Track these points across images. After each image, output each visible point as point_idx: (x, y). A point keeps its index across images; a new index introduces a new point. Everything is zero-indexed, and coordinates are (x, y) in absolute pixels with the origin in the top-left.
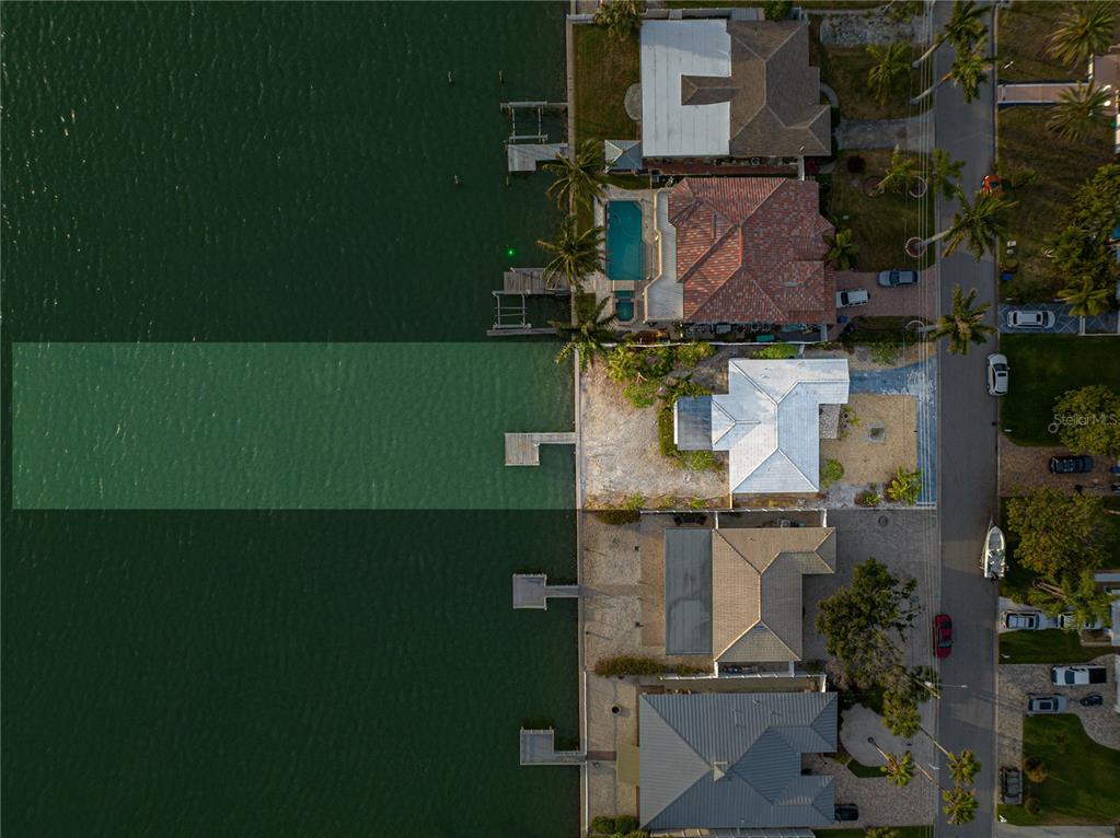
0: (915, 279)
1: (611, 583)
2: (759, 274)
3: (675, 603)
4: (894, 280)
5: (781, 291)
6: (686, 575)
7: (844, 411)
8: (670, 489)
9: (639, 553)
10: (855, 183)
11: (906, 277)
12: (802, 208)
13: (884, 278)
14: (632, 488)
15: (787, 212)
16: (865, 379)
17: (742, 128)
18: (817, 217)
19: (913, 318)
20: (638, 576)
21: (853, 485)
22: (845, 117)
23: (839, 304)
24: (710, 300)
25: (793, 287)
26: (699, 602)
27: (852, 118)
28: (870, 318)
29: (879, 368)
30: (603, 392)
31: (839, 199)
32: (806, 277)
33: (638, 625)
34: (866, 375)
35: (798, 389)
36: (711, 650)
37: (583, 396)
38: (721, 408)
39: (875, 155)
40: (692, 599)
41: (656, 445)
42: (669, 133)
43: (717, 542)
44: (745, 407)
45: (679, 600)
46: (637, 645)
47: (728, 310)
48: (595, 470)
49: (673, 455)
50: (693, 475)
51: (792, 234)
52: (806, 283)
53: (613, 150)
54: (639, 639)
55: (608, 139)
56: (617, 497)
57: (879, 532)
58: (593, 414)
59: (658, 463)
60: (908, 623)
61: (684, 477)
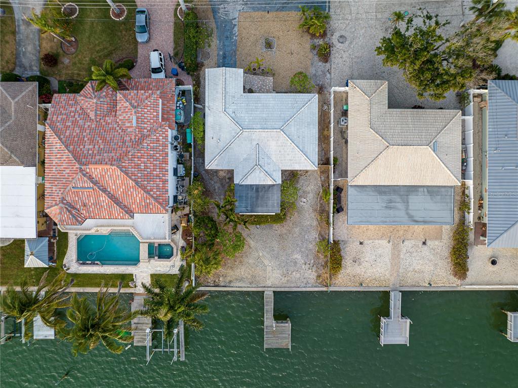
0: (143, 12)
1: (389, 264)
2: (124, 149)
3: (410, 217)
4: (143, 29)
5: (141, 129)
6: (386, 207)
7: (251, 71)
8: (313, 215)
9: (365, 242)
10: (66, 61)
11: (141, 19)
12: (73, 109)
13: (141, 38)
14: (311, 246)
15: (75, 123)
16: (224, 54)
17: (13, 156)
18: (81, 96)
19: (176, 15)
20: (384, 242)
21: (312, 64)
22: (14, 69)
23: (162, 75)
24: (148, 192)
25: (138, 118)
26: (410, 197)
27: (15, 64)
28: (174, 49)
29: (215, 42)
30: (231, 268)
31: (78, 74)
32: (130, 107)
33: (424, 243)
34: (221, 53)
35: (230, 111)
36: (451, 187)
37: (235, 285)
38: (246, 176)
39: (44, 44)
40: (408, 202)
41: (276, 226)
42: (18, 216)
43: (360, 181)
44: (245, 156)
45: (407, 214)
46: (441, 244)
47: (157, 176)
48: (296, 275)
49: (285, 214)
50: (301, 197)
51: (93, 118)
52: (134, 107)
53: (32, 262)
54: (437, 243)
55: (24, 265)
56: (318, 258)
57: (351, 43)
58: (249, 277)
59: (291, 224)
60: (434, 19)
61: (302, 203)
